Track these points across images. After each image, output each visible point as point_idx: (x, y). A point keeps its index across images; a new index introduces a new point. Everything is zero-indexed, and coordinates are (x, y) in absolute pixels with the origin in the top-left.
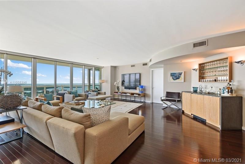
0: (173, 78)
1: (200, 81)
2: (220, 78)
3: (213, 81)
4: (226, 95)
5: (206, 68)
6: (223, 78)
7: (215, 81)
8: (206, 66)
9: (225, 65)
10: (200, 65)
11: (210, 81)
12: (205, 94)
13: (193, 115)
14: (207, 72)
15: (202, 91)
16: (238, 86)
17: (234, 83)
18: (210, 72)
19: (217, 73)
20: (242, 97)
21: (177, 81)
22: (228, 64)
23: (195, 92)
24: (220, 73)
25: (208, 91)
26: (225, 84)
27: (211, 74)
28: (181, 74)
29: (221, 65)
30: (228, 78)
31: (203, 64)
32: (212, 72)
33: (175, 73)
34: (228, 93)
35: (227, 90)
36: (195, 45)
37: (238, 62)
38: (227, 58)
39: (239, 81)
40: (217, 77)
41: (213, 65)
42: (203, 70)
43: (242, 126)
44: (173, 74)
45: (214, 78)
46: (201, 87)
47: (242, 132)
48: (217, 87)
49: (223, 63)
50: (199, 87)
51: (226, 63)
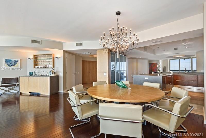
0: (8, 65)
1: (34, 68)
2: (48, 66)
3: (44, 67)
4: (52, 75)
5: (38, 58)
6: (49, 66)
7: (45, 67)
8: (39, 57)
9: (50, 58)
10: (35, 56)
11: (42, 67)
12: (39, 76)
13: (30, 93)
14: (40, 62)
15: (36, 75)
16: (57, 70)
17: (55, 69)
18: (41, 61)
19: (46, 63)
20: (58, 76)
21: (13, 67)
22: (52, 58)
23: (31, 75)
24: (48, 62)
25: (40, 74)
26: (51, 69)
27: (42, 63)
28: (17, 61)
29: (48, 58)
30: (52, 66)
31: (37, 55)
32: (43, 61)
33: (11, 60)
34: (53, 74)
35: (52, 72)
36: (33, 41)
37: (57, 58)
38: (52, 54)
39: (57, 68)
40: (46, 65)
41: (43, 57)
42: (37, 60)
43: (58, 90)
44: (7, 61)
45: (44, 66)
46: (35, 72)
47: (58, 94)
48: (46, 71)
49: (49, 57)
50: (34, 72)
51: (51, 57)
